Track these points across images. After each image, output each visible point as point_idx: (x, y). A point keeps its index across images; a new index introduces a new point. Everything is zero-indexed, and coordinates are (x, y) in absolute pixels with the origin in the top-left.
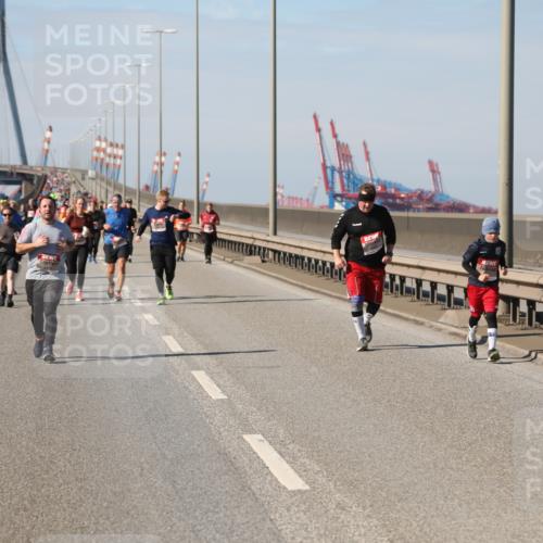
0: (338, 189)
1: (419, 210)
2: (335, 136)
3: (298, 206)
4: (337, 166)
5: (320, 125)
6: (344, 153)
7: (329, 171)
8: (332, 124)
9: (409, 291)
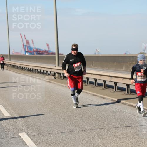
0: (27, 50)
1: (45, 54)
2: (25, 38)
3: (18, 54)
4: (26, 45)
5: (22, 36)
6: (28, 42)
7: (24, 46)
8: (24, 36)
9: (39, 72)
